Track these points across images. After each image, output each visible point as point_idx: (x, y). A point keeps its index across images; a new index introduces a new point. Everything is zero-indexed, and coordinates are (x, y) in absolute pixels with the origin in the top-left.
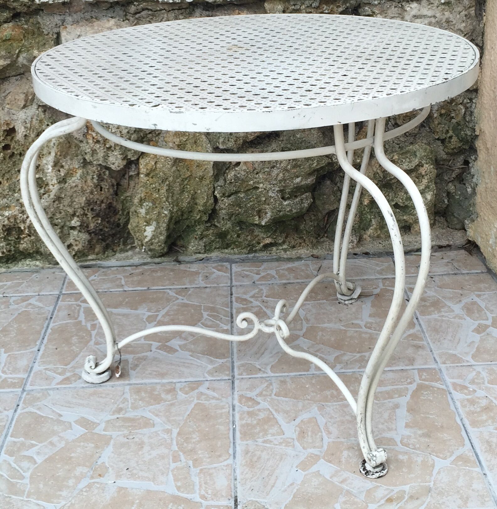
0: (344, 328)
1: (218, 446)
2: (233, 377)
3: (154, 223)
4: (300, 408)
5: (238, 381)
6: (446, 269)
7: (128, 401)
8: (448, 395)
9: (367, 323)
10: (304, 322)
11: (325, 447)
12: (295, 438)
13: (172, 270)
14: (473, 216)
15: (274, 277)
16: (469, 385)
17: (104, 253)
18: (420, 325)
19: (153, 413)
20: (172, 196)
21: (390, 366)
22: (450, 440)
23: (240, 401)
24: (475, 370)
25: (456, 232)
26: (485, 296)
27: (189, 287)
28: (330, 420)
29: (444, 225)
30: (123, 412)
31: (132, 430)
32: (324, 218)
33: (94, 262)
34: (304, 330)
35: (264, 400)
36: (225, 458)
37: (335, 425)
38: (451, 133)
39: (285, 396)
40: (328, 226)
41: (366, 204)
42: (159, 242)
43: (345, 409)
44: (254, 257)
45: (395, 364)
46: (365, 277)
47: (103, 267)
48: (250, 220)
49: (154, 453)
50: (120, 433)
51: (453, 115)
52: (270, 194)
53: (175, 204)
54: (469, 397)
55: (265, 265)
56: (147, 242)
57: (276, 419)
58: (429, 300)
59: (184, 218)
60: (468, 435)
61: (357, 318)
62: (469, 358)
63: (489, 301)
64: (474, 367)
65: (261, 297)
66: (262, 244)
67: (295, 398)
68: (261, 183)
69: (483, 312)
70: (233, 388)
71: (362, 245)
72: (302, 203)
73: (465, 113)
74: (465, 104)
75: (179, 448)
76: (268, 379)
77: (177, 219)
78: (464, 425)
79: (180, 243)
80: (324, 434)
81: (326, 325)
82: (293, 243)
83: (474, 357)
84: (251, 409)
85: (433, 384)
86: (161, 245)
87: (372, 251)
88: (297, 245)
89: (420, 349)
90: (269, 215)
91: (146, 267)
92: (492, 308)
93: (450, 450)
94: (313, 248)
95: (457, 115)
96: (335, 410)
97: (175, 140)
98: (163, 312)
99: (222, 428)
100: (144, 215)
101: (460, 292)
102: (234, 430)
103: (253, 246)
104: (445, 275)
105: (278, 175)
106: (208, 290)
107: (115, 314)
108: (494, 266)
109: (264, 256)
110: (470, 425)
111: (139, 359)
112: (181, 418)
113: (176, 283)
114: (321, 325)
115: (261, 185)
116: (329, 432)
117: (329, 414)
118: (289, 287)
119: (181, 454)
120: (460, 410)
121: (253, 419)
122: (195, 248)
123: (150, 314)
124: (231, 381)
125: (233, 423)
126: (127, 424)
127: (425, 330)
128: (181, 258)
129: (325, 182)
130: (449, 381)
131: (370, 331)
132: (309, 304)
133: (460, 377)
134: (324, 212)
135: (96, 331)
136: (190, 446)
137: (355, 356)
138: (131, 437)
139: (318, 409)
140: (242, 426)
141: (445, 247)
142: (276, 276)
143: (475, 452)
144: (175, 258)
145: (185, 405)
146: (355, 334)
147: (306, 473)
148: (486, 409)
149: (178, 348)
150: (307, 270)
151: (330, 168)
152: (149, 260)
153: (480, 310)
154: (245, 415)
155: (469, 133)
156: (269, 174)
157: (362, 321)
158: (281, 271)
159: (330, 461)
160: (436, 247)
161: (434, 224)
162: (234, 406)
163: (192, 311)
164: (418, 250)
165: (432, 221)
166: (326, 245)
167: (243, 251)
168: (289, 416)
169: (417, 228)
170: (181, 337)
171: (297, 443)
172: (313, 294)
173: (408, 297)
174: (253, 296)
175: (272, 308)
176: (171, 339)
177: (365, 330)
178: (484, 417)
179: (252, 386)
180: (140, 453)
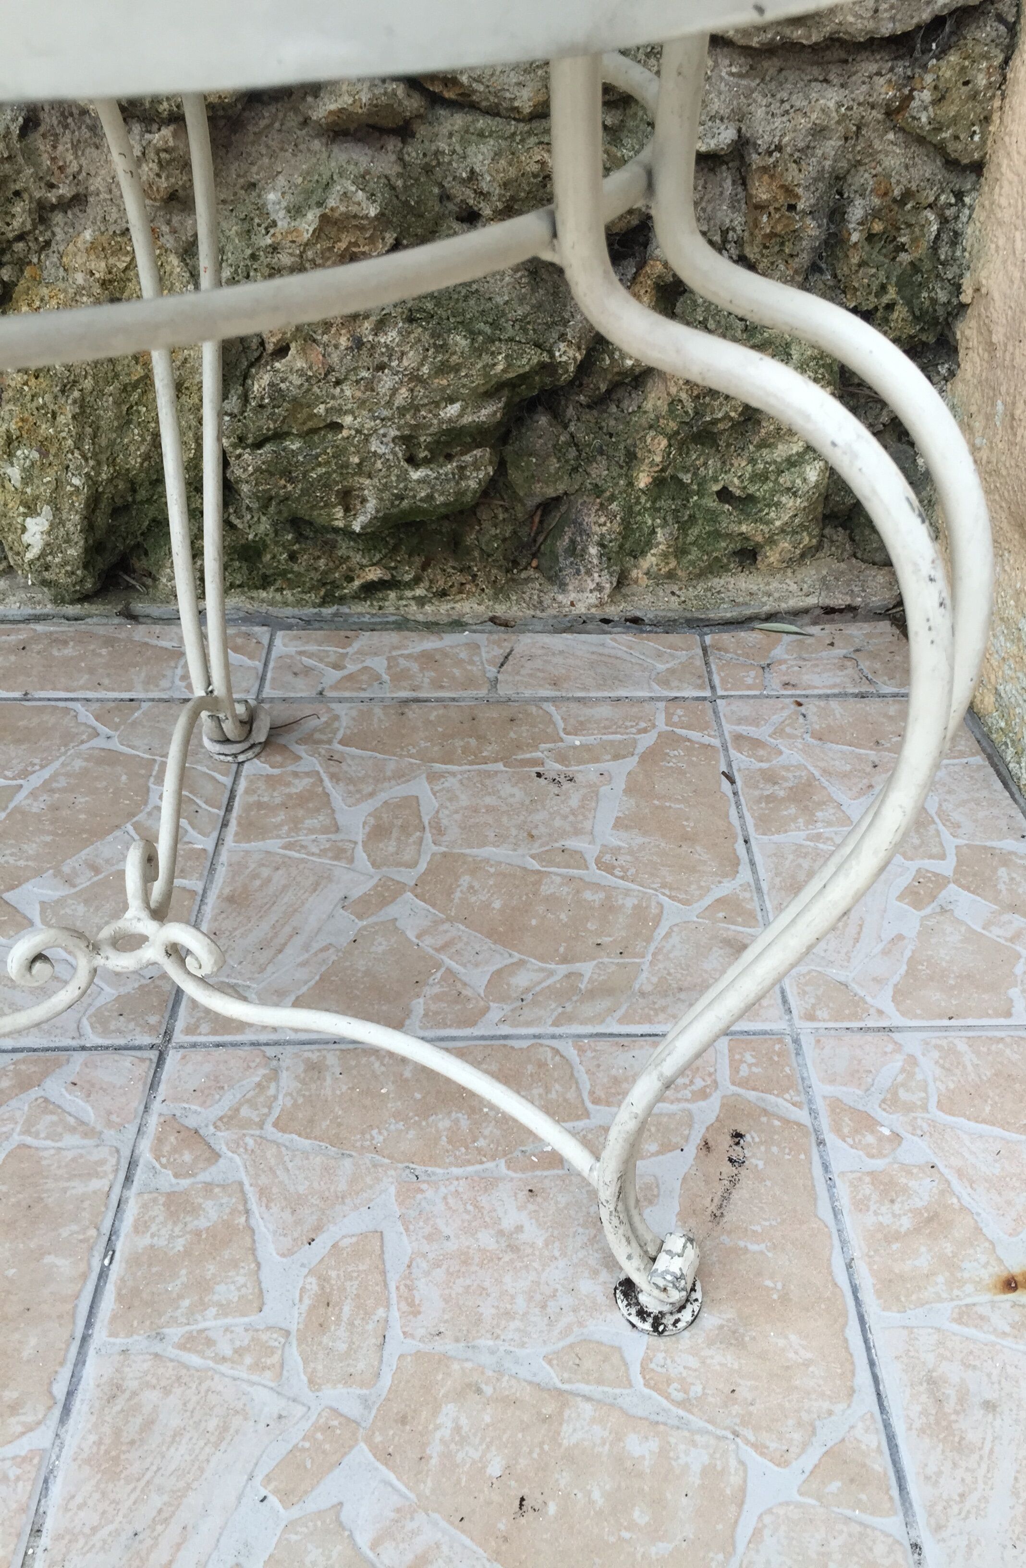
0: (537, 866)
1: (26, 1354)
2: (168, 1034)
3: (47, 509)
4: (342, 1186)
5: (179, 1055)
6: (838, 680)
8: (814, 1150)
9: (605, 849)
10: (428, 836)
11: (386, 1380)
12: (294, 1328)
13: (109, 642)
15: (378, 678)
16: (879, 1114)
18: (752, 863)
20: (94, 436)
21: (650, 1022)
22: (807, 1364)
23: (159, 1144)
27: (141, 696)
28: (426, 1248)
29: (844, 550)
32: (532, 517)
34: (423, 866)
35: (236, 1145)
36: (30, 1419)
37: (439, 1274)
38: (892, 293)
39: (307, 1130)
40: (540, 539)
41: (642, 485)
42: (65, 563)
44: (336, 614)
45: (663, 1009)
46: (622, 693)
48: (319, 517)
51: (903, 239)
52: (375, 446)
53: (103, 457)
54: (878, 1164)
55: (365, 639)
56: (31, 563)
57: (252, 1233)
58: (785, 779)
59: (139, 498)
60: (866, 1341)
61: (577, 832)
62: (884, 1000)
63: (949, 792)
64: (896, 1036)
65: (330, 742)
66: (357, 583)
67: (336, 1141)
68: (346, 413)
69: (932, 827)
70: (153, 1086)
71: (625, 596)
72: (462, 477)
73: (938, 237)
74: (942, 208)
76: (270, 1051)
77: (118, 501)
78: (855, 1290)
79: (140, 564)
80: (395, 1314)
81: (488, 851)
82: (441, 583)
83: (900, 995)
85: (772, 1100)
86: (73, 573)
87: (651, 616)
88: (454, 590)
90: (371, 505)
91: (40, 628)
92: (956, 816)
93: (805, 1417)
94: (495, 598)
95: (914, 240)
96: (451, 1201)
97: (92, 266)
98: (36, 780)
100: (18, 485)
101: (872, 755)
102: (103, 1274)
103: (335, 585)
104: (835, 696)
105: (394, 391)
109: (361, 614)
110: (879, 1294)
113: (106, 681)
114: (475, 851)
115: (348, 420)
116: (411, 1304)
117: (427, 1220)
118: (414, 713)
120: (847, 1219)
121: (177, 1230)
124: (154, 1055)
125: (110, 1249)
127: (765, 886)
128: (139, 607)
129: (536, 417)
130: (821, 1090)
131: (610, 880)
132: (453, 774)
133: (855, 1074)
134: (531, 503)
137: (551, 973)
139: (398, 1194)
140: (134, 1261)
141: (841, 611)
142: (386, 677)
143: (887, 1425)
144: (120, 607)
146: (565, 889)
147: (295, 1512)
148: (930, 1220)
149: (35, 915)
150: (472, 662)
151: (548, 380)
152: (49, 608)
154: (158, 1211)
155: (942, 296)
156: (370, 386)
157: (592, 842)
158: (402, 661)
159: (387, 1457)
160: (818, 612)
161: (819, 547)
162: (132, 1164)
163: (124, 778)
164: (770, 617)
165: (814, 541)
166: (532, 591)
167: (306, 597)
168: (298, 1222)
169: (772, 556)
170: (58, 873)
171: (294, 1354)
172: (473, 742)
173: (729, 765)
174: (308, 739)
175: (351, 781)
176: (27, 880)
177: (595, 874)
178: (923, 1261)
179: (216, 1079)
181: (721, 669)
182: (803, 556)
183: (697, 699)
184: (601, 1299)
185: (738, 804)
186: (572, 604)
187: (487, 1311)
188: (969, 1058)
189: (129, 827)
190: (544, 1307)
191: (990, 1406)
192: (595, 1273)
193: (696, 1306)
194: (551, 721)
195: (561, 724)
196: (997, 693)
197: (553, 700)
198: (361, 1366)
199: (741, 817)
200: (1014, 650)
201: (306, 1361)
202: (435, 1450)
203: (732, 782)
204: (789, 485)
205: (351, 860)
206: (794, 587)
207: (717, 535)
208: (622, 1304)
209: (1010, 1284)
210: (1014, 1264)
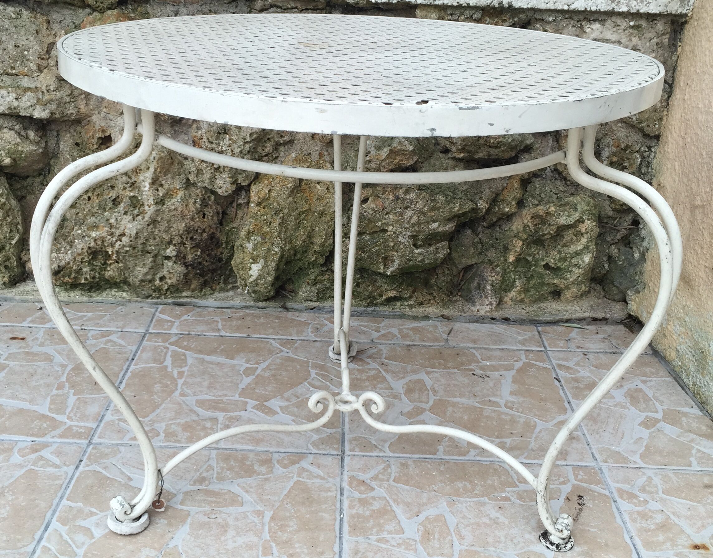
0: (480, 406)
1: (321, 539)
2: (343, 452)
3: (262, 261)
4: (425, 501)
5: (349, 458)
6: (602, 347)
7: (213, 470)
8: (613, 503)
9: (507, 402)
10: (431, 393)
11: (456, 556)
12: (418, 539)
13: (278, 318)
14: (639, 286)
15: (396, 336)
16: (638, 494)
17: (201, 290)
18: (572, 410)
19: (243, 488)
20: (285, 232)
23: (350, 484)
24: (644, 474)
25: (613, 304)
26: (652, 383)
27: (296, 338)
28: (462, 521)
29: (600, 294)
30: (207, 482)
31: (215, 506)
32: (459, 273)
33: (188, 300)
34: (431, 403)
35: (380, 486)
37: (469, 528)
39: (406, 483)
40: (463, 283)
41: (511, 261)
42: (265, 283)
43: (482, 509)
44: (373, 311)
46: (505, 347)
47: (199, 307)
48: (374, 268)
49: (240, 541)
50: (200, 509)
51: (626, 164)
52: (400, 239)
53: (288, 240)
54: (640, 509)
55: (386, 322)
56: (251, 283)
57: (394, 512)
58: (584, 381)
59: (296, 258)
61: (495, 395)
62: (637, 458)
63: (657, 390)
64: (643, 470)
65: (381, 358)
66: (384, 297)
67: (418, 487)
68: (390, 225)
69: (651, 402)
70: (342, 467)
71: (502, 309)
72: (437, 253)
73: (641, 164)
74: (642, 152)
75: (271, 537)
76: (386, 459)
77: (289, 259)
78: (634, 546)
79: (289, 287)
80: (455, 539)
81: (457, 400)
82: (421, 299)
83: (642, 456)
84: (364, 496)
85: (593, 487)
86: (267, 288)
87: (513, 317)
88: (426, 302)
89: (574, 441)
90: (396, 264)
91: (247, 311)
92: (661, 398)
94: (443, 307)
95: (631, 165)
96: (469, 508)
98: (264, 365)
99: (326, 516)
100: (251, 251)
102: (341, 520)
103: (374, 298)
104: (601, 352)
105: (411, 217)
106: (318, 344)
107: (207, 362)
108: (663, 347)
109: (385, 311)
110: (644, 546)
111: (231, 418)
112: (276, 498)
113: (280, 332)
114: (452, 399)
115: (390, 228)
116: (461, 536)
117: (461, 513)
118: (414, 350)
119: (273, 544)
120: (629, 525)
121: (365, 509)
122: (306, 294)
123: (249, 366)
124: (340, 457)
125: (341, 512)
126: (209, 499)
128: (289, 304)
129: (466, 231)
130: (613, 485)
131: (511, 412)
132: (437, 372)
133: (627, 481)
134: (460, 267)
135: (183, 379)
136: (285, 537)
137: (493, 441)
138: (214, 516)
139: (447, 505)
140: (352, 517)
141: (600, 320)
142: (399, 336)
144: (282, 304)
145: (283, 482)
146: (493, 414)
148: (662, 527)
149: (279, 411)
150: (435, 332)
151: (474, 215)
152: (252, 303)
153: (647, 400)
154: (356, 502)
156: (401, 215)
157: (502, 399)
158: (404, 330)
160: (589, 319)
161: (589, 292)
162: (342, 490)
163: (298, 367)
164: (568, 321)
165: (587, 289)
166: (459, 305)
167: (361, 303)
168: (410, 510)
169: (568, 295)
170: (282, 397)
171: (420, 547)
172: (442, 361)
173: (557, 375)
174: (370, 357)
175: (393, 372)
176: (271, 399)
177: (504, 409)
178: (661, 538)
179: (366, 466)
180: (223, 538)
181: (547, 340)
182: (582, 295)
183: (538, 351)
184: (534, 540)
185: (563, 390)
186: (478, 311)
187: (490, 540)
188: (674, 479)
189: (306, 383)
190: (512, 541)
192: (530, 533)
193: (572, 543)
194: (474, 355)
195: (479, 357)
196: (677, 350)
197: (474, 348)
198: (446, 552)
199: (565, 394)
200: (684, 330)
201: (424, 549)
203: (559, 381)
204: (576, 263)
205: (401, 399)
206: (578, 309)
207: (543, 284)
208: (543, 541)
209: (696, 547)
210: (698, 542)
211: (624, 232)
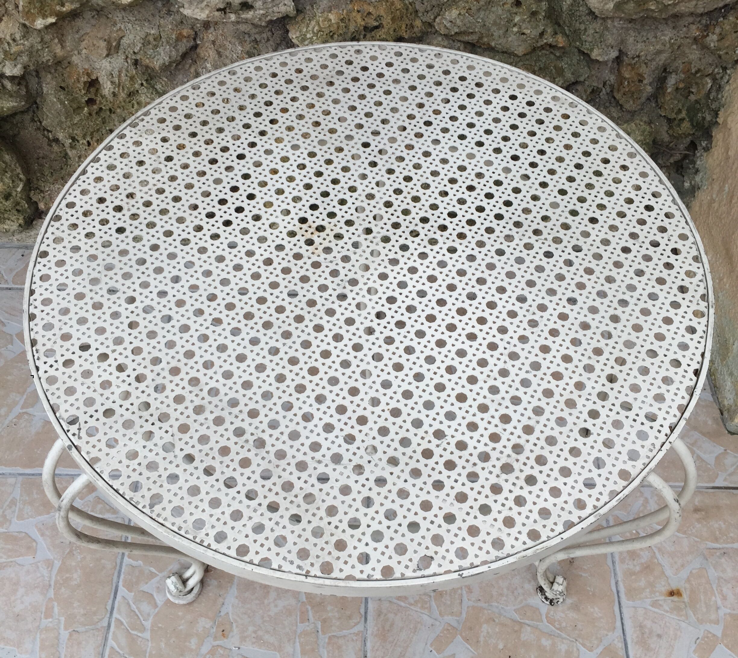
11: (464, 615)
22: (600, 618)
36: (356, 621)
38: (683, 114)
49: (281, 604)
60: (620, 611)
73: (710, 89)
74: (715, 76)
78: (618, 592)
80: (464, 592)
93: (599, 636)
95: (699, 90)
110: (626, 595)
116: (469, 589)
119: (309, 608)
120: (617, 566)
143: (625, 641)
147: (441, 656)
148: (646, 568)
155: (708, 118)
159: (467, 640)
171: (433, 603)
180: (266, 602)
184: (532, 591)
187: (494, 593)
190: (513, 593)
191: (659, 636)
193: (564, 597)
198: (455, 610)
201: (438, 607)
202: (482, 639)
208: (539, 594)
209: (672, 594)
210: (674, 586)
211: (678, 157)
